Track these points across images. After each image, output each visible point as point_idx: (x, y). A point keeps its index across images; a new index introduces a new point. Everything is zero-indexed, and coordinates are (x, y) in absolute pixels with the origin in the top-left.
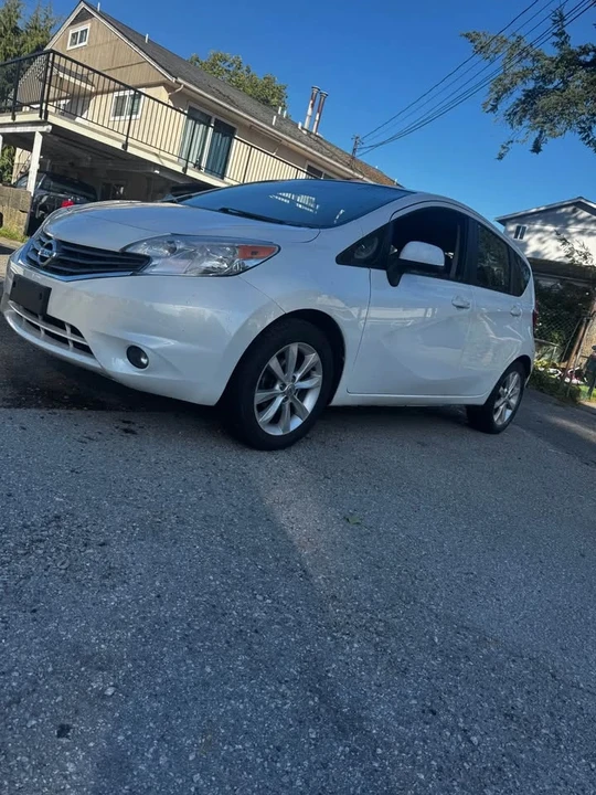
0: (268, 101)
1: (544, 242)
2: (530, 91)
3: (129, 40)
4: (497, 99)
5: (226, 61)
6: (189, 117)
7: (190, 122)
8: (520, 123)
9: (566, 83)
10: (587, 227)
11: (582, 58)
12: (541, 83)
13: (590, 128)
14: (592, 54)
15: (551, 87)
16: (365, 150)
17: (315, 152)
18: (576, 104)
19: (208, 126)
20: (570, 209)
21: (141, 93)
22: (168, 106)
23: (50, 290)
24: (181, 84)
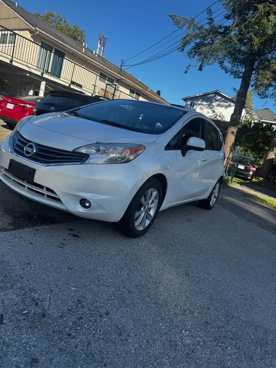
0: (76, 38)
1: (203, 109)
2: (198, 43)
3: (8, 5)
4: (184, 46)
5: (53, 16)
6: (42, 47)
7: (42, 49)
8: (194, 57)
9: (213, 41)
10: (220, 103)
11: (219, 30)
12: (202, 40)
13: (223, 62)
14: (223, 29)
15: (206, 42)
16: (127, 67)
17: (104, 67)
18: (217, 51)
19: (51, 52)
20: (213, 95)
21: (16, 34)
22: (31, 41)
23: (35, 170)
24: (37, 31)
